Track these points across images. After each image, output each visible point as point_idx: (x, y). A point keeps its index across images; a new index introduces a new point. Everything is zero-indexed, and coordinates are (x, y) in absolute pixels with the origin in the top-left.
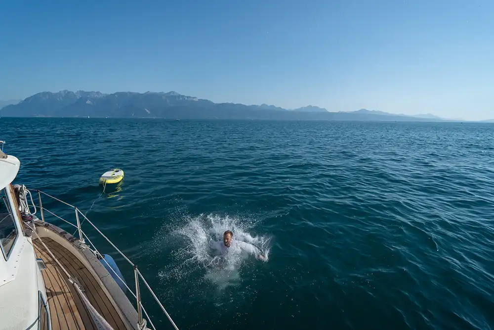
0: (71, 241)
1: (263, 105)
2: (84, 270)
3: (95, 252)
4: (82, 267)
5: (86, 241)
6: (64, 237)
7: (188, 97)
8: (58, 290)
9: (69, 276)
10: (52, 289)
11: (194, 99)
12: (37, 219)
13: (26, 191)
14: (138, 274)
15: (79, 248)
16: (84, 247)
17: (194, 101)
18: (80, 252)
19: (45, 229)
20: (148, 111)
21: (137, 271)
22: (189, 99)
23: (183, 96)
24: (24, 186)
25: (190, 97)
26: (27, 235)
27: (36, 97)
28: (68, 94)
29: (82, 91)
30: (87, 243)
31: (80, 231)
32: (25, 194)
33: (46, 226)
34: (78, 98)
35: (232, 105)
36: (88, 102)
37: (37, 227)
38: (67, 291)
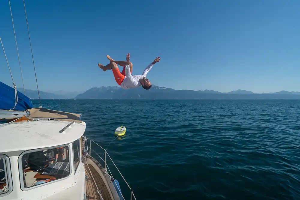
0: (101, 168)
1: (206, 90)
2: (104, 186)
3: (111, 177)
4: (104, 185)
5: (108, 169)
6: (98, 165)
7: (160, 87)
8: (91, 196)
9: (98, 189)
10: (89, 194)
11: (164, 89)
12: (87, 154)
13: (85, 139)
14: (133, 195)
15: (104, 173)
16: (106, 173)
17: (163, 89)
18: (104, 175)
19: (90, 160)
20: (139, 96)
21: (132, 193)
22: (162, 88)
23: (158, 87)
24: (85, 136)
25: (162, 87)
26: (83, 162)
27: (91, 90)
28: (104, 88)
29: (110, 87)
30: (108, 171)
31: (105, 163)
32: (85, 141)
33: (91, 158)
34: (108, 90)
35: (186, 90)
36: (112, 92)
37: (87, 158)
38: (95, 197)
